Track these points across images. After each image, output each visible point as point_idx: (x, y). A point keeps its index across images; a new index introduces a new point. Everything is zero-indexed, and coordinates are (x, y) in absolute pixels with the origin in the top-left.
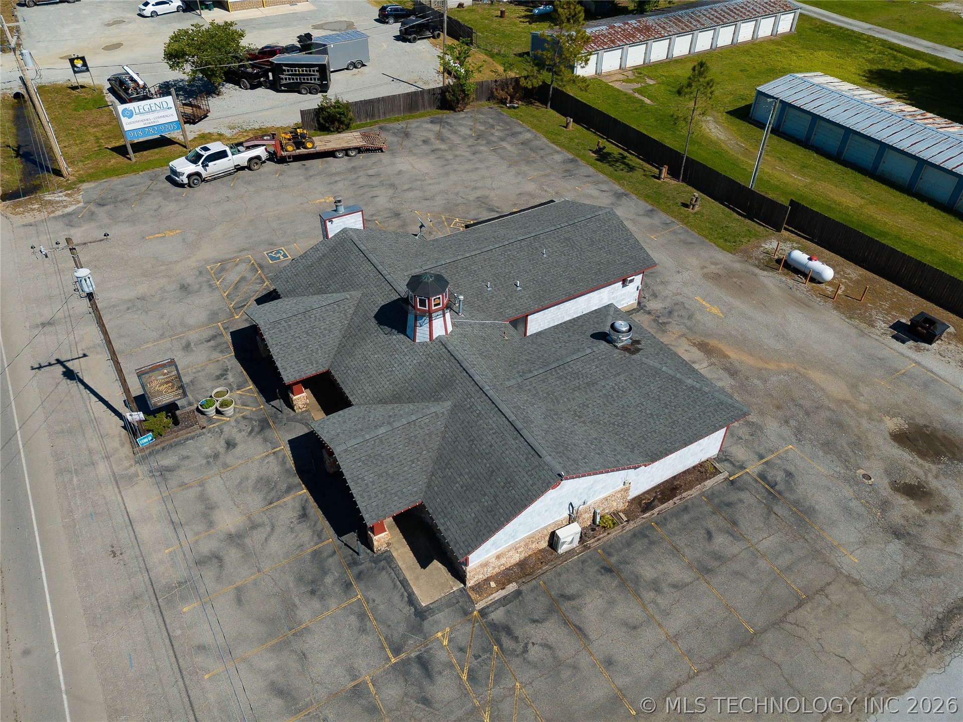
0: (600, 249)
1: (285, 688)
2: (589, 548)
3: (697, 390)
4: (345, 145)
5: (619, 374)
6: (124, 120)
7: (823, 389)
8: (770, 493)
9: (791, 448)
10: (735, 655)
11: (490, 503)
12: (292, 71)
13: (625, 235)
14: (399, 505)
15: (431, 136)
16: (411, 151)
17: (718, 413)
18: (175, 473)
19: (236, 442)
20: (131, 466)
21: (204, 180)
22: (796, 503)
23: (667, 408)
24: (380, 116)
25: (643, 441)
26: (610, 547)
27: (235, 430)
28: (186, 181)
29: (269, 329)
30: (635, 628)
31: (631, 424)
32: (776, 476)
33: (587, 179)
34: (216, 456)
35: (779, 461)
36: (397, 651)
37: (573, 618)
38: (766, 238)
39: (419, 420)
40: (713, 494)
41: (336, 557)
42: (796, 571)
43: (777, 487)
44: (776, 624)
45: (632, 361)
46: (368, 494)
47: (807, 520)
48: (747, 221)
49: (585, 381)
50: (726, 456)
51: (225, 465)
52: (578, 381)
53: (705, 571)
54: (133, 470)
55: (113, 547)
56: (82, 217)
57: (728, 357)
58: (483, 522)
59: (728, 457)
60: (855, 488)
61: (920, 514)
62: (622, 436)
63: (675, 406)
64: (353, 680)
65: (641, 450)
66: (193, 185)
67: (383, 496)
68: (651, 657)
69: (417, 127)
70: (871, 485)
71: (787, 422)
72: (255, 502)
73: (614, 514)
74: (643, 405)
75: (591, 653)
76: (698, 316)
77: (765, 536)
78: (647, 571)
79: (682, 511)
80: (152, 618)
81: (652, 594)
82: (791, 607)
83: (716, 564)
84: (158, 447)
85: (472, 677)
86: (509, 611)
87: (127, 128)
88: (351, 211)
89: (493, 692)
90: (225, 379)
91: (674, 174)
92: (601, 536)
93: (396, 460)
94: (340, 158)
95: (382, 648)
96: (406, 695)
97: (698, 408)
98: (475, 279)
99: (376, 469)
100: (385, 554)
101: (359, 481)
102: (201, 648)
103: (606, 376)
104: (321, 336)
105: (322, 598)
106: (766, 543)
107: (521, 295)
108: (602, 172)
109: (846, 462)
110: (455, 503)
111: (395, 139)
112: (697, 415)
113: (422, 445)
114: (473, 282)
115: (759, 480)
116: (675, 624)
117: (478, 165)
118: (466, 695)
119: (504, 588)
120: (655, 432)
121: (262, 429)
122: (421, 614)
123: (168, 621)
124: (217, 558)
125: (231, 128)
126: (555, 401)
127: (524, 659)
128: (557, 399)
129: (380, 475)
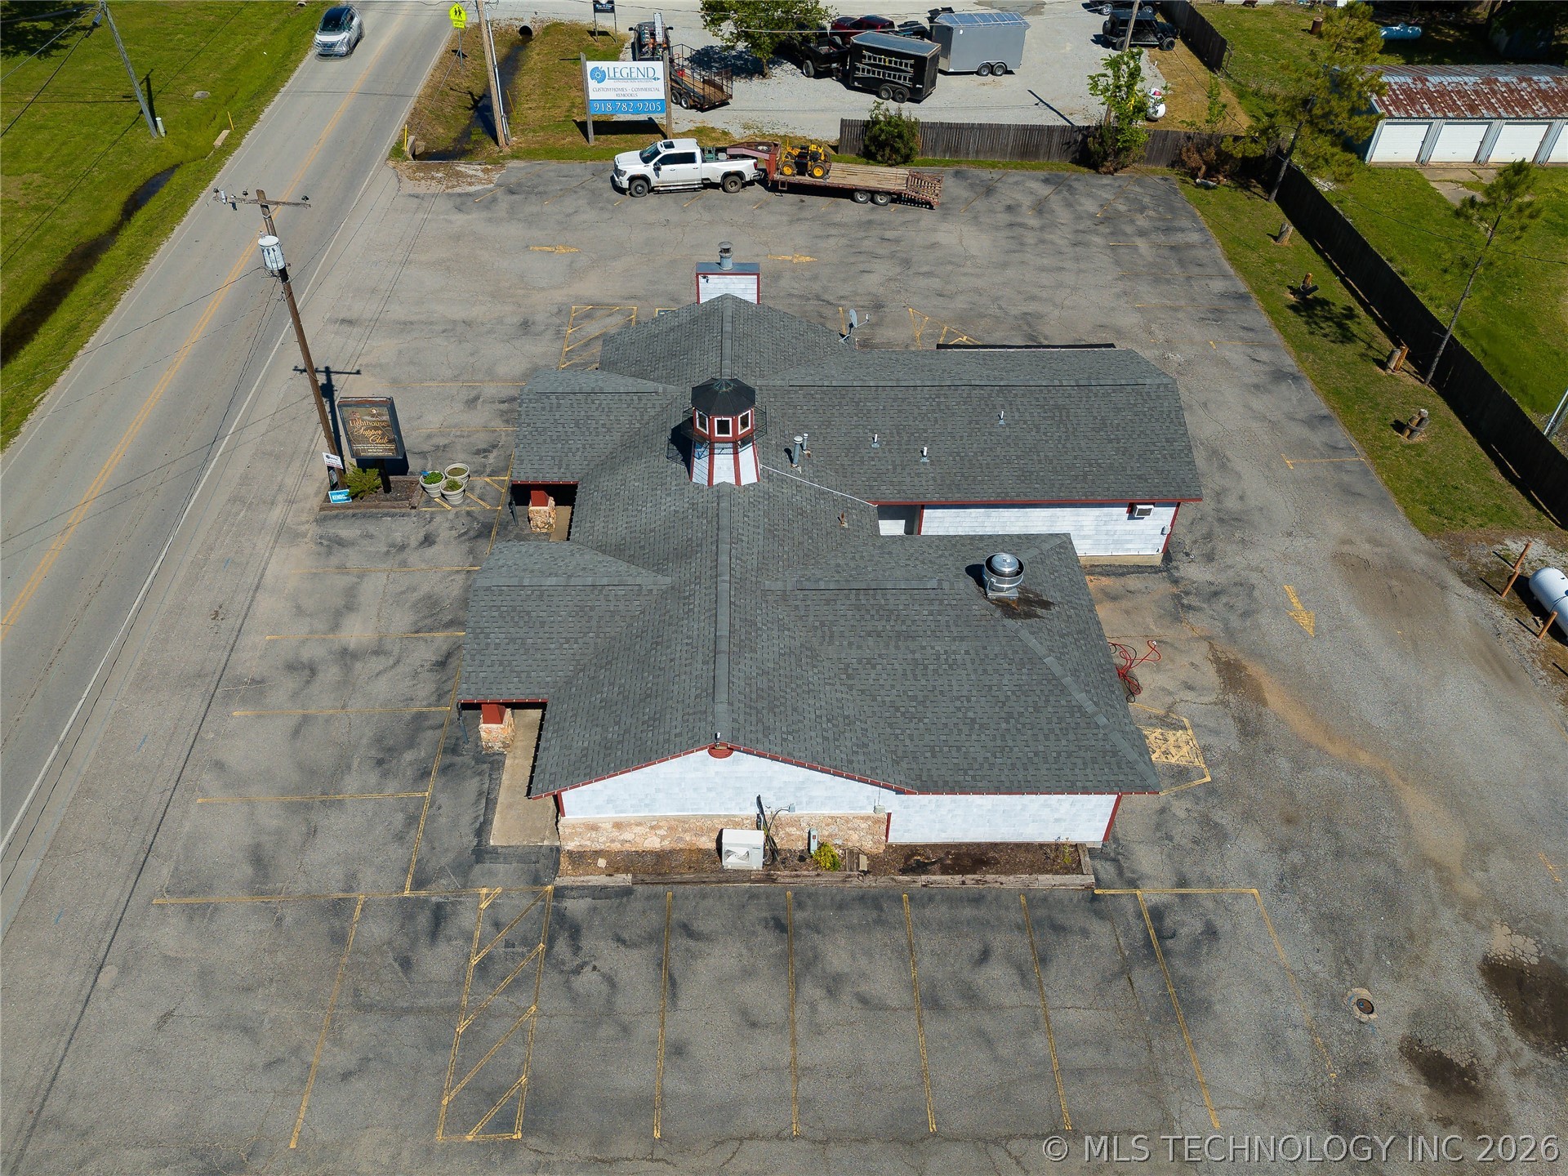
0: (1110, 441)
1: (267, 859)
2: (774, 881)
3: (1084, 714)
4: (873, 184)
5: (962, 639)
6: (592, 84)
7: (1408, 827)
8: (1148, 944)
9: (1253, 895)
10: (876, 1146)
12: (875, 59)
13: (1172, 431)
14: (513, 691)
15: (1026, 201)
16: (975, 218)
17: (1096, 766)
18: (344, 550)
19: (437, 540)
20: (308, 522)
21: (652, 190)
22: (1184, 983)
23: (1008, 723)
24: (968, 154)
25: (928, 755)
26: (810, 896)
27: (447, 525)
28: (626, 185)
29: (530, 400)
30: (754, 1025)
31: (926, 721)
32: (1183, 924)
33: (1242, 334)
34: (402, 548)
35: (1210, 905)
36: (419, 884)
37: (677, 964)
38: (1529, 531)
39: (610, 588)
40: (1045, 899)
41: (439, 733)
42: (1089, 1082)
43: (1169, 943)
44: (982, 1141)
45: (1000, 628)
46: (483, 658)
47: (1180, 1018)
48: (1514, 491)
49: (897, 628)
50: (1119, 854)
51: (404, 564)
52: (884, 623)
53: (933, 1002)
54: (303, 528)
55: (220, 607)
56: (480, 201)
57: (1265, 703)
59: (1120, 857)
60: (1325, 1013)
61: (1421, 1117)
62: (899, 732)
63: (1024, 725)
64: (344, 891)
65: (914, 766)
66: (634, 193)
67: (501, 669)
68: (745, 1076)
69: (1016, 183)
70: (1361, 1022)
71: (1284, 850)
72: (402, 620)
73: (851, 852)
74: (969, 701)
75: (663, 1023)
76: (1264, 619)
77: (1079, 1003)
78: (838, 954)
79: (968, 900)
80: (196, 705)
81: (819, 993)
82: (1033, 1131)
83: (958, 1003)
84: (351, 511)
85: (482, 967)
86: (595, 909)
87: (593, 95)
88: (742, 270)
89: (494, 999)
90: (484, 457)
91: (1420, 362)
92: (806, 873)
93: (546, 628)
94: (861, 202)
95: (406, 871)
96: (389, 943)
97: (1064, 742)
98: (861, 423)
99: (511, 630)
100: (497, 757)
102: (219, 766)
103: (938, 634)
104: (594, 433)
105: (385, 775)
106: (1073, 1016)
107: (922, 470)
108: (1282, 330)
109: (1346, 960)
110: (579, 719)
111: (964, 193)
113: (594, 623)
114: (856, 427)
115: (1146, 916)
116: (815, 1053)
117: (1068, 264)
118: (460, 984)
119: (611, 875)
120: (959, 749)
121: (479, 535)
122: (481, 853)
123: (209, 718)
124: (312, 670)
125: (746, 127)
126: (827, 639)
127: (567, 981)
128: (831, 637)
129: (513, 640)
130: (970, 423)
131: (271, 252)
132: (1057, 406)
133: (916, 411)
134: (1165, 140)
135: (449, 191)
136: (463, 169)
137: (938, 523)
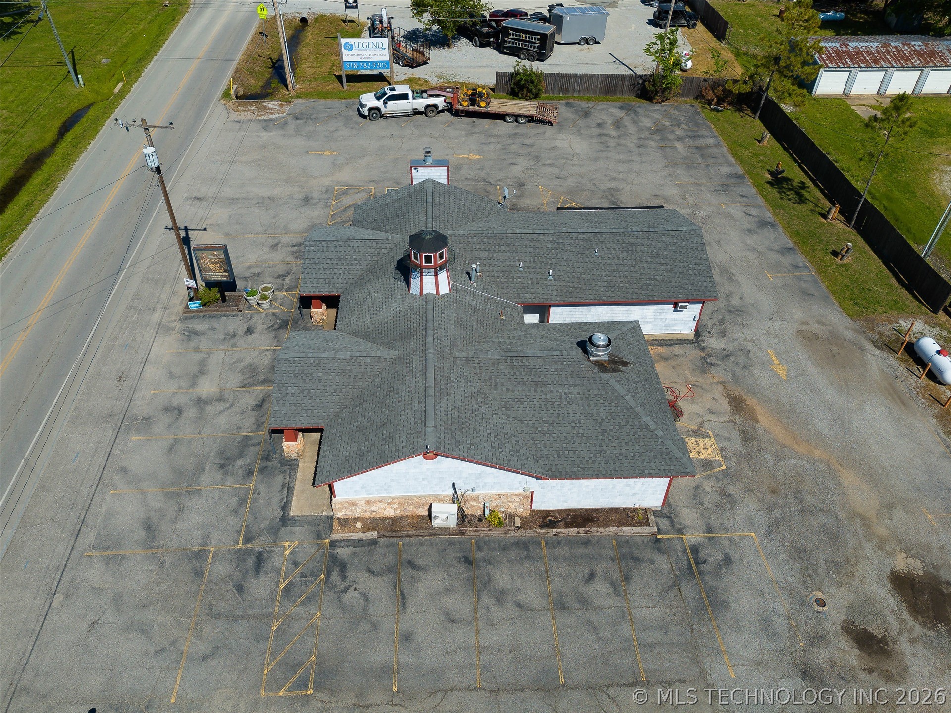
1: (154, 527)
2: (463, 534)
3: (649, 430)
4: (516, 111)
5: (575, 385)
6: (345, 52)
7: (844, 494)
8: (690, 567)
9: (752, 536)
10: (527, 693)
11: (366, 448)
12: (516, 35)
13: (699, 258)
14: (303, 422)
15: (609, 120)
16: (579, 131)
17: (657, 461)
18: (198, 338)
19: (255, 330)
20: (175, 321)
21: (382, 116)
22: (711, 591)
23: (604, 436)
24: (573, 92)
25: (556, 456)
26: (485, 542)
27: (261, 321)
28: (366, 113)
29: (310, 245)
30: (453, 621)
31: (554, 435)
32: (711, 555)
33: (740, 199)
34: (234, 336)
35: (726, 543)
36: (247, 540)
37: (405, 586)
38: (913, 315)
39: (361, 358)
40: (627, 542)
41: (258, 448)
42: (656, 652)
43: (702, 567)
44: (591, 688)
45: (597, 379)
46: (284, 402)
47: (710, 612)
48: (904, 291)
49: (536, 380)
50: (671, 513)
51: (235, 345)
52: (527, 376)
53: (561, 606)
54: (173, 324)
55: (123, 374)
56: (277, 124)
57: (757, 421)
58: (351, 462)
59: (672, 516)
60: (796, 607)
61: (854, 668)
62: (538, 442)
63: (613, 437)
64: (202, 545)
65: (547, 463)
66: (372, 118)
67: (295, 408)
68: (448, 653)
69: (603, 110)
70: (818, 612)
71: (770, 509)
72: (234, 380)
73: (510, 515)
74: (580, 423)
75: (398, 621)
76: (756, 370)
77: (649, 604)
78: (503, 577)
79: (581, 544)
80: (110, 434)
81: (492, 601)
82: (622, 682)
83: (576, 605)
84: (202, 314)
85: (287, 590)
86: (355, 553)
87: (345, 59)
88: (438, 164)
89: (294, 609)
90: (283, 280)
91: (847, 214)
92: (483, 529)
93: (323, 383)
94: (509, 122)
95: (239, 532)
96: (230, 576)
97: (637, 447)
98: (512, 255)
99: (302, 385)
100: (293, 462)
101: (283, 388)
102: (124, 471)
103: (560, 383)
104: (350, 264)
105: (225, 474)
106: (645, 612)
107: (549, 284)
108: (764, 196)
109: (809, 575)
110: (343, 438)
111: (571, 116)
112: (632, 454)
113: (352, 380)
115: (688, 550)
116: (490, 638)
117: (635, 158)
118: (273, 600)
119: (364, 533)
120: (574, 452)
121: (280, 328)
122: (285, 520)
123: (117, 441)
124: (180, 411)
125: (439, 77)
126: (493, 386)
127: (339, 597)
128: (496, 385)
129: (302, 391)
130: (578, 255)
131: (151, 156)
132: (630, 244)
133: (545, 248)
134: (692, 83)
135: (259, 118)
136: (266, 105)
137: (558, 316)
